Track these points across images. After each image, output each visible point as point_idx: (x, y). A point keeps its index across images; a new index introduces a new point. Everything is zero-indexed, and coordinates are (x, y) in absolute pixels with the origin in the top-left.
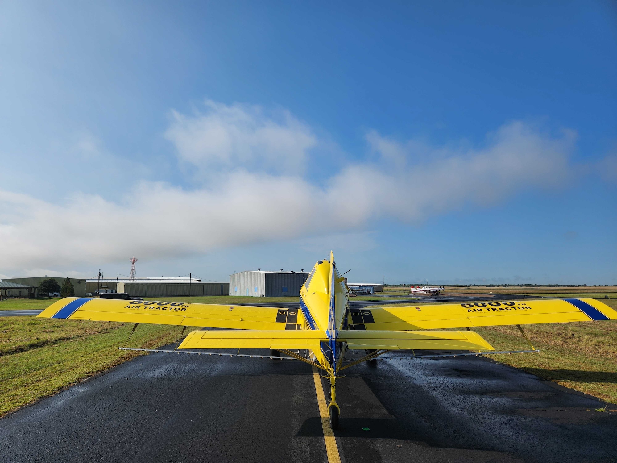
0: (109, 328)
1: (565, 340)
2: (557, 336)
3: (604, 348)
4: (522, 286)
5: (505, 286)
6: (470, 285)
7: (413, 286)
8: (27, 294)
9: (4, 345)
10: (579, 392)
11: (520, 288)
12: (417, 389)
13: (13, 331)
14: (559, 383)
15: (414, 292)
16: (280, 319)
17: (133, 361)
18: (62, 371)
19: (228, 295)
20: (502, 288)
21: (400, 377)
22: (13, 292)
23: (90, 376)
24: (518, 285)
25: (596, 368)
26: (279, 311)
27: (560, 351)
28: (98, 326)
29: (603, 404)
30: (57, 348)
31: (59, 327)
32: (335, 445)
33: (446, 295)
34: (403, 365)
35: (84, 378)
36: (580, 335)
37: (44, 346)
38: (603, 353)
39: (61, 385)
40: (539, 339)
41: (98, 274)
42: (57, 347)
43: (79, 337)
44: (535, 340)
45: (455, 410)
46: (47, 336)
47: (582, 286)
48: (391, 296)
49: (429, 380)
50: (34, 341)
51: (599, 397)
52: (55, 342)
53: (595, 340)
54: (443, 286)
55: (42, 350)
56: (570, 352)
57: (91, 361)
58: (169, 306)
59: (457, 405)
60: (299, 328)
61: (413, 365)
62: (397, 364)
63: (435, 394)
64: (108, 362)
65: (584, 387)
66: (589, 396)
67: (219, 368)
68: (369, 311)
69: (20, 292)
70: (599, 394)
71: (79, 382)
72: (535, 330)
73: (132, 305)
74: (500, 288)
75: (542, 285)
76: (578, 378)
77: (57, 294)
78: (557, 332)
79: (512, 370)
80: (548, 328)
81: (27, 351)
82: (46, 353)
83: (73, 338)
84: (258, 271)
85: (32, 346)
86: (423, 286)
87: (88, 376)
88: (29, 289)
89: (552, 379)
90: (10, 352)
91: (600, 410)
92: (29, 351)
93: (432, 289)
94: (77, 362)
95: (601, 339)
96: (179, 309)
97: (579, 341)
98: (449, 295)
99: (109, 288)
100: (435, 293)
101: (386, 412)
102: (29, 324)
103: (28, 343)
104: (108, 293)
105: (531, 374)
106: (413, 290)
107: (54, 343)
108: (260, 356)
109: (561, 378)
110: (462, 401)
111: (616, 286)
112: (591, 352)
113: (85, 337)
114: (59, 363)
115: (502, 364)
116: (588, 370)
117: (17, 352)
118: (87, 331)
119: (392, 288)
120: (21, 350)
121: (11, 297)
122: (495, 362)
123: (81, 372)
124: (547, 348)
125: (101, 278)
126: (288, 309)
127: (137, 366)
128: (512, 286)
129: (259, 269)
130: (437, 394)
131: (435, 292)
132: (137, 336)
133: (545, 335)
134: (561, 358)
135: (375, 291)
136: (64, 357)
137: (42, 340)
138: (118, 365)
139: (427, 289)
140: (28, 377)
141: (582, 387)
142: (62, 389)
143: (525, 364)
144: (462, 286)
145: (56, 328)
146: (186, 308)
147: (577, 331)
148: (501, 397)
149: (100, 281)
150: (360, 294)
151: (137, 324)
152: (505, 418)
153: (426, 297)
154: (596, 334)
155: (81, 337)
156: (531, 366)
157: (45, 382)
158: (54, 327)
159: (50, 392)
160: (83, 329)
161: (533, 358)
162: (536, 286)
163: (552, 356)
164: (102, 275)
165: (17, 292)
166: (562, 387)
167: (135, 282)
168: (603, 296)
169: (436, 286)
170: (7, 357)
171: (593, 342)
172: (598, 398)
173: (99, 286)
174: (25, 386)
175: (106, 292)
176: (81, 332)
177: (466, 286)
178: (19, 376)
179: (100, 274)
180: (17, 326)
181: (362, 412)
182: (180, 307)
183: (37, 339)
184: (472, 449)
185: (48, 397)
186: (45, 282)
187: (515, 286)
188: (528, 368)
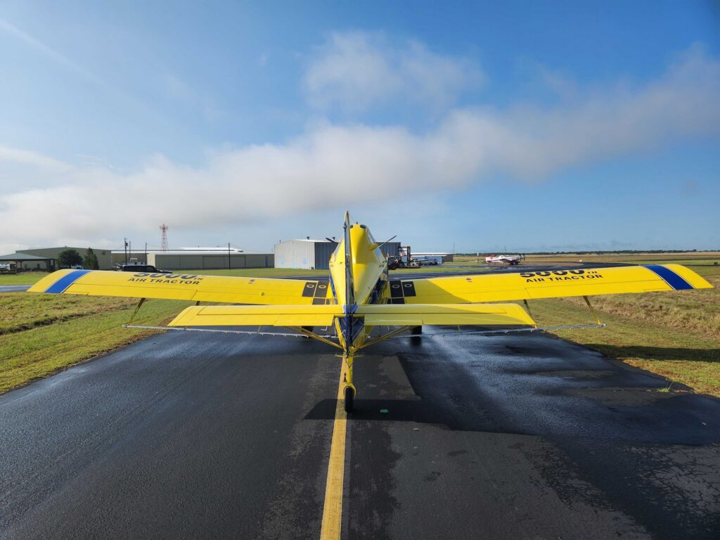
0: (129, 303)
1: (648, 314)
2: (640, 309)
3: (693, 321)
4: (619, 252)
5: (599, 253)
6: (558, 253)
7: (489, 255)
8: (45, 267)
9: (7, 323)
10: (646, 371)
11: (616, 254)
12: (457, 368)
13: (22, 307)
14: (625, 361)
15: (489, 262)
16: (307, 292)
17: (147, 339)
18: (65, 350)
19: (273, 267)
20: (595, 255)
21: (443, 355)
22: (31, 265)
23: (95, 355)
24: (615, 252)
25: (676, 345)
26: (307, 284)
27: (640, 325)
28: (117, 302)
29: (668, 383)
30: (66, 326)
31: (74, 303)
32: (344, 428)
33: (525, 264)
34: (449, 342)
35: (87, 358)
36: (669, 307)
37: (52, 323)
38: (690, 328)
39: (58, 366)
40: (619, 312)
41: (124, 244)
42: (66, 324)
43: (93, 313)
44: (614, 313)
45: (492, 391)
46: (57, 313)
47: (692, 251)
48: (461, 267)
49: (474, 358)
50: (41, 318)
51: (666, 376)
52: (65, 319)
53: (684, 313)
54: (524, 254)
55: (49, 328)
56: (652, 326)
57: (101, 339)
58: (179, 279)
59: (497, 385)
60: (328, 303)
61: (460, 343)
62: (442, 341)
63: (475, 373)
64: (117, 341)
65: (652, 366)
66: (656, 375)
67: (241, 346)
68: (412, 283)
69: (38, 265)
70: (668, 373)
71: (81, 362)
72: (617, 303)
73: (136, 278)
74: (592, 255)
75: (643, 252)
76: (651, 355)
77: (80, 266)
78: (643, 305)
79: (576, 347)
80: (633, 300)
81: (31, 329)
82: (51, 332)
83: (86, 315)
84: (307, 240)
85: (37, 324)
86: (500, 254)
87: (92, 356)
88: (48, 261)
89: (618, 356)
90: (12, 331)
91: (662, 391)
92: (33, 330)
93: (510, 258)
94: (84, 341)
95: (693, 311)
96: (191, 282)
97: (666, 314)
98: (530, 264)
99: (139, 260)
100: (513, 263)
101: (414, 393)
102: (41, 300)
103: (33, 320)
104: (138, 265)
105: (596, 351)
106: (488, 259)
107: (64, 321)
108: (283, 334)
109: (630, 355)
110: (506, 381)
111: (719, 251)
112: (677, 326)
113: (100, 313)
114: (64, 341)
115: (566, 341)
116: (665, 346)
117: (19, 330)
118: (103, 308)
119: (465, 258)
120: (24, 328)
121: (27, 270)
122: (557, 338)
123: (84, 351)
124: (626, 322)
125: (128, 248)
126: (317, 282)
127: (149, 345)
128: (607, 252)
129: (308, 238)
130: (477, 374)
131: (513, 261)
132: (159, 312)
133: (628, 307)
134: (637, 334)
135: (443, 261)
136: (72, 335)
137: (50, 317)
138: (129, 344)
139: (504, 258)
140: (26, 357)
141: (651, 366)
142: (59, 370)
143: (593, 340)
144: (548, 254)
145: (70, 305)
146: (199, 281)
147: (666, 303)
148: (552, 376)
149: (127, 252)
150: (426, 265)
151: (143, 300)
152: (548, 399)
153: (502, 267)
154: (688, 306)
155: (95, 313)
156: (600, 343)
157: (42, 363)
158: (68, 302)
159: (45, 373)
160: (100, 305)
161: (604, 334)
162: (636, 252)
163: (628, 331)
164: (129, 244)
165: (34, 265)
166: (627, 365)
167: (167, 253)
168: (712, 262)
169: (516, 254)
170: (7, 336)
171: (681, 316)
172: (664, 378)
173: (127, 257)
174: (20, 367)
175: (136, 264)
176: (95, 308)
177: (552, 253)
178: (16, 356)
179: (126, 244)
180: (27, 302)
181: (386, 393)
182: (193, 280)
183: (46, 316)
184: (498, 432)
185: (41, 378)
186: (65, 253)
187: (610, 252)
188: (593, 345)
